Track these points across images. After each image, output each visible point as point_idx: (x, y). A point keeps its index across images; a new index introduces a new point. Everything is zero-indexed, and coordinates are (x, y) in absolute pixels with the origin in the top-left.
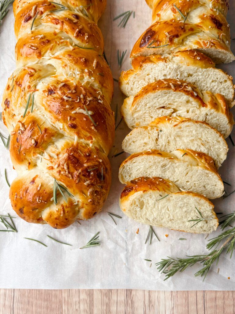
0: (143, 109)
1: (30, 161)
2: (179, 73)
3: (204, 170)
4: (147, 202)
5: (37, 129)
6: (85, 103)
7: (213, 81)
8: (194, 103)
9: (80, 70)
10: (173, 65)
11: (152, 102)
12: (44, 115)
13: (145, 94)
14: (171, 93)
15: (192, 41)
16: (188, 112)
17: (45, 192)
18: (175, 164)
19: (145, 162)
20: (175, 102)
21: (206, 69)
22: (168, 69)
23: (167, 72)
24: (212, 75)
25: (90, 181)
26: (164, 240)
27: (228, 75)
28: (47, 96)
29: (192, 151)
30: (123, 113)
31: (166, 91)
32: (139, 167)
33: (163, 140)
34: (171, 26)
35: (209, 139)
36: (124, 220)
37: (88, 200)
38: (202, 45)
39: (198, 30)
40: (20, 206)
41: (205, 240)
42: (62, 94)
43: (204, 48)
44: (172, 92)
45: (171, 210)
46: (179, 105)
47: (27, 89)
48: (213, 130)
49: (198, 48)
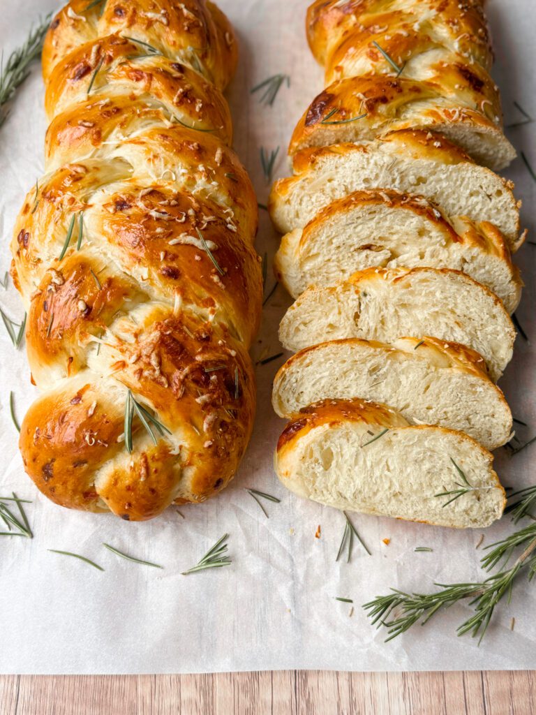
0: (325, 250)
1: (72, 354)
2: (396, 174)
3: (465, 377)
4: (339, 450)
5: (91, 280)
6: (199, 224)
7: (471, 195)
8: (436, 233)
9: (187, 166)
10: (383, 157)
11: (343, 235)
12: (105, 254)
13: (326, 216)
14: (383, 212)
15: (419, 110)
16: (422, 256)
17: (105, 420)
18: (400, 363)
19: (332, 361)
20: (392, 234)
21: (455, 166)
22: (371, 166)
23: (372, 172)
24: (469, 178)
25: (208, 395)
26: (380, 552)
27: (504, 179)
28: (114, 214)
29: (436, 340)
30: (280, 265)
31: (373, 207)
32: (318, 376)
33: (371, 316)
35: (472, 310)
36: (286, 506)
37: (204, 443)
38: (444, 117)
39: (432, 92)
40: (44, 458)
42: (147, 207)
43: (448, 123)
44: (387, 209)
45: (395, 468)
46: (403, 241)
47: (67, 206)
48: (479, 288)
49: (434, 122)
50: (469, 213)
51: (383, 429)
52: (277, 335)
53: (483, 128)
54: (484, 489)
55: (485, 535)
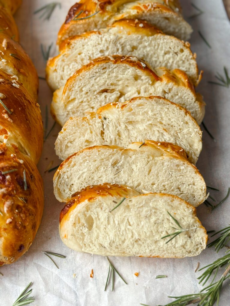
0: (79, 96)
2: (119, 45)
3: (172, 161)
4: (97, 216)
7: (165, 53)
8: (144, 76)
10: (110, 36)
11: (89, 85)
14: (111, 67)
15: (130, 7)
16: (139, 92)
18: (130, 157)
19: (88, 161)
20: (119, 81)
21: (153, 37)
22: (103, 42)
23: (104, 46)
24: (162, 44)
25: (5, 188)
26: (134, 282)
27: (183, 41)
30: (54, 110)
31: (103, 64)
32: (81, 172)
33: (111, 132)
35: (172, 120)
36: (70, 260)
37: (6, 221)
38: (143, 9)
41: (195, 273)
43: (146, 12)
44: (113, 65)
45: (133, 223)
46: (126, 84)
48: (174, 106)
49: (138, 12)
50: (166, 65)
51: (122, 199)
52: (54, 152)
53: (168, 14)
54: (192, 230)
55: (200, 262)
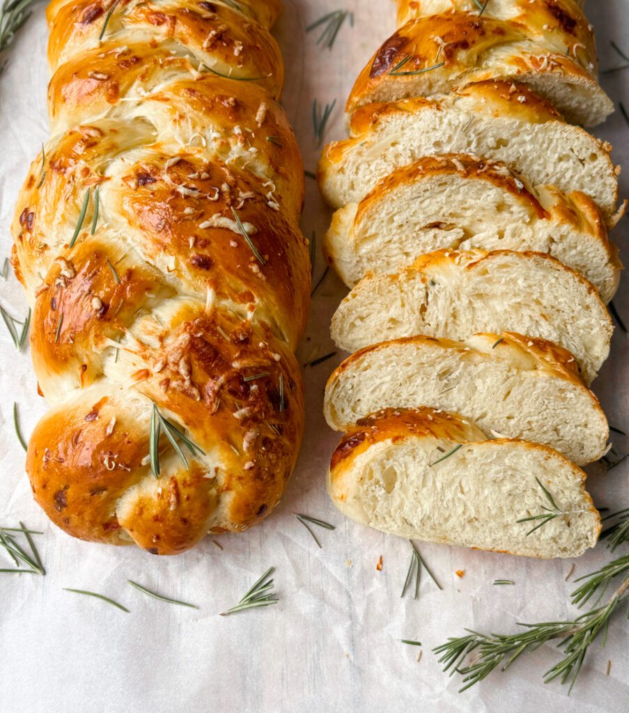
0: (385, 230)
1: (86, 361)
2: (473, 136)
3: (553, 381)
4: (404, 470)
5: (108, 272)
6: (234, 202)
7: (560, 159)
8: (517, 207)
9: (220, 129)
10: (458, 115)
11: (407, 211)
12: (124, 239)
13: (388, 188)
14: (455, 183)
15: (502, 57)
16: (501, 235)
17: (126, 439)
18: (475, 365)
19: (394, 364)
20: (465, 209)
21: (542, 125)
22: (444, 126)
23: (444, 134)
24: (557, 140)
25: (248, 408)
26: (453, 586)
27: (599, 140)
28: (136, 190)
29: (518, 336)
30: (331, 247)
31: (443, 177)
32: (378, 381)
33: (440, 308)
34: (447, 23)
35: (560, 300)
36: (341, 534)
37: (244, 465)
38: (530, 65)
39: (517, 34)
40: (55, 484)
41: (565, 583)
42: (174, 182)
43: (534, 72)
44: (460, 180)
45: (470, 490)
46: (478, 217)
47: (79, 178)
48: (570, 274)
49: (519, 72)
50: (558, 182)
51: (455, 445)
52: (328, 332)
53: (575, 78)
54: (576, 514)
55: (576, 564)
